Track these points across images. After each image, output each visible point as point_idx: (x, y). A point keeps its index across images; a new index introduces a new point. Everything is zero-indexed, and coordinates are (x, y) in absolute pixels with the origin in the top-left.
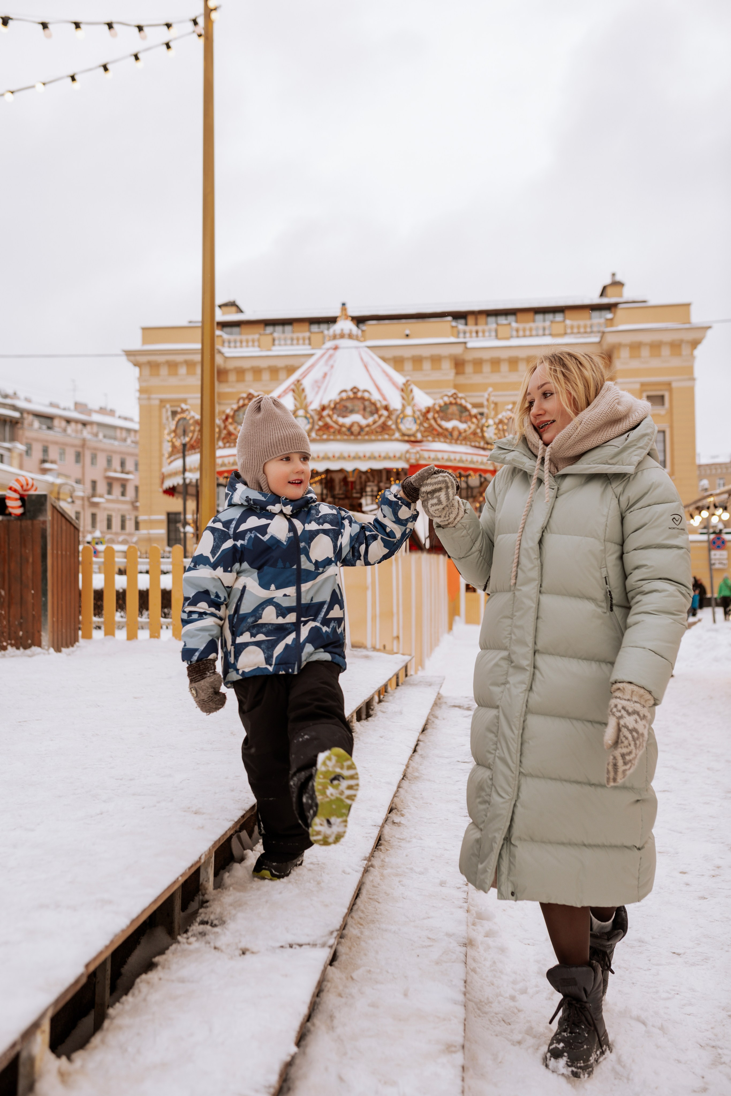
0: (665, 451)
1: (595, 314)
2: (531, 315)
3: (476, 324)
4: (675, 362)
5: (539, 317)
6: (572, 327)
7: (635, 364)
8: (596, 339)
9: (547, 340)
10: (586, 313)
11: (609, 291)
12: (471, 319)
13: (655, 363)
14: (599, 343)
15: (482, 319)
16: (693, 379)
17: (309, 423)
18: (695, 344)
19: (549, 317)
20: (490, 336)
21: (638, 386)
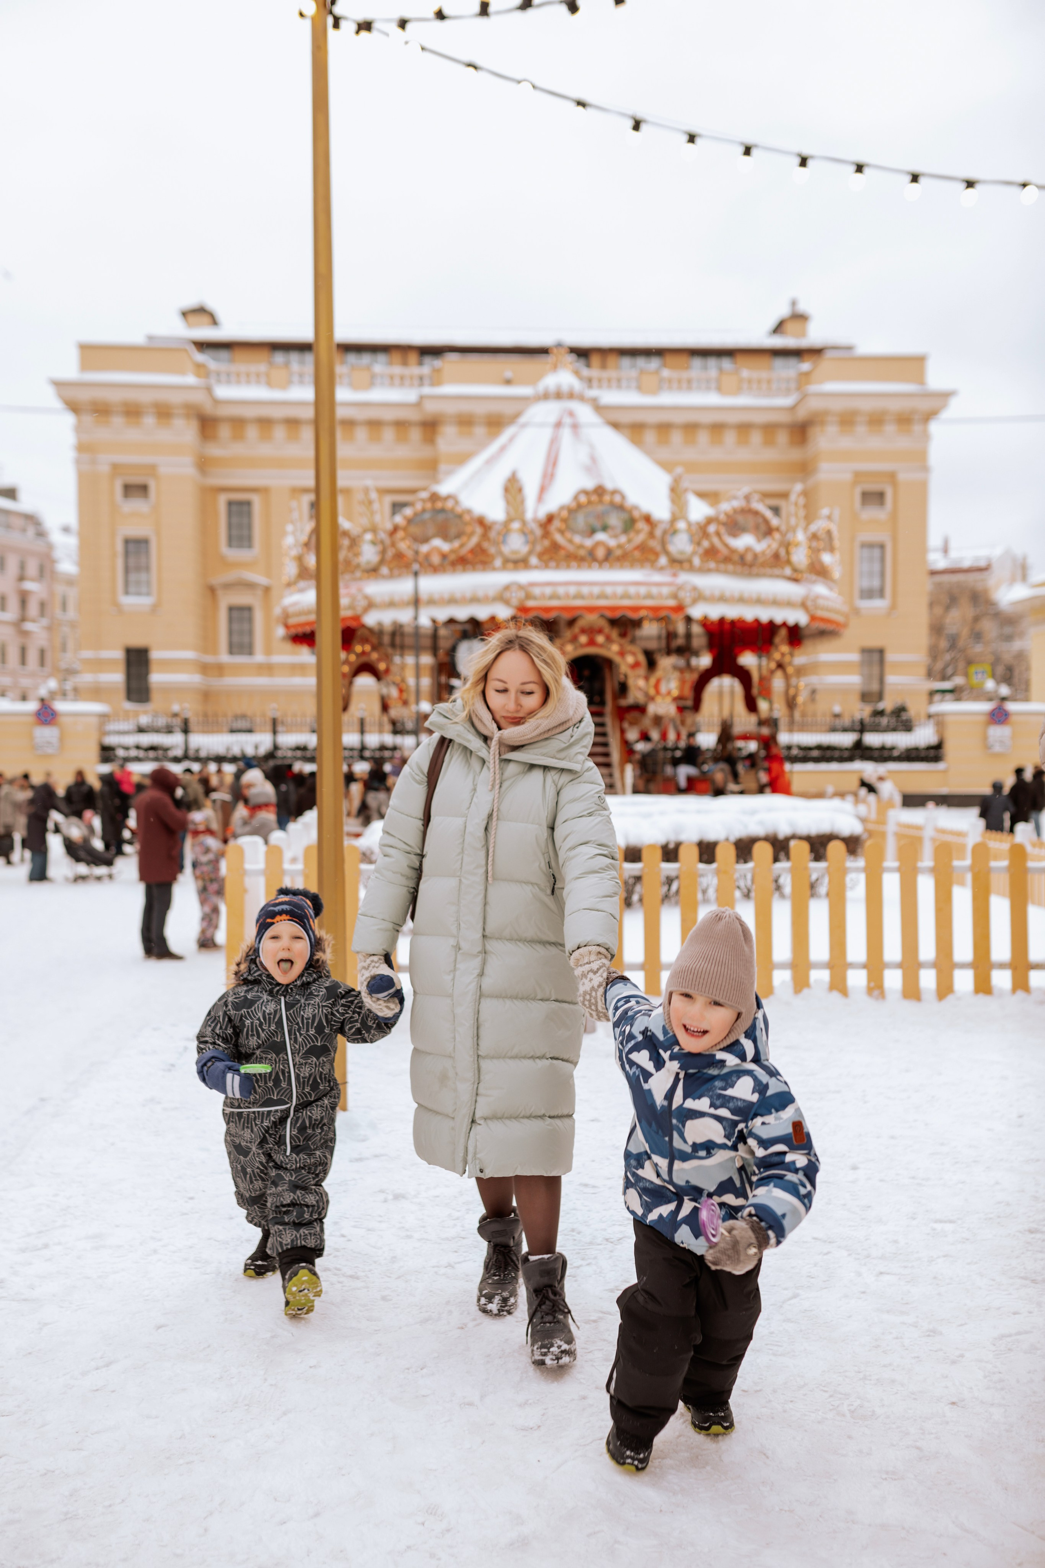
0: (882, 574)
1: (779, 362)
2: (683, 359)
3: (604, 366)
4: (903, 443)
5: (697, 362)
6: (750, 381)
7: (846, 443)
8: (786, 401)
9: (712, 399)
10: (765, 360)
11: (789, 327)
12: (595, 359)
13: (875, 443)
14: (793, 409)
15: (612, 360)
16: (925, 468)
17: (527, 542)
18: (929, 416)
19: (712, 362)
20: (628, 387)
21: (848, 477)
